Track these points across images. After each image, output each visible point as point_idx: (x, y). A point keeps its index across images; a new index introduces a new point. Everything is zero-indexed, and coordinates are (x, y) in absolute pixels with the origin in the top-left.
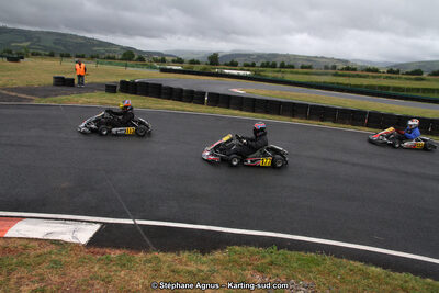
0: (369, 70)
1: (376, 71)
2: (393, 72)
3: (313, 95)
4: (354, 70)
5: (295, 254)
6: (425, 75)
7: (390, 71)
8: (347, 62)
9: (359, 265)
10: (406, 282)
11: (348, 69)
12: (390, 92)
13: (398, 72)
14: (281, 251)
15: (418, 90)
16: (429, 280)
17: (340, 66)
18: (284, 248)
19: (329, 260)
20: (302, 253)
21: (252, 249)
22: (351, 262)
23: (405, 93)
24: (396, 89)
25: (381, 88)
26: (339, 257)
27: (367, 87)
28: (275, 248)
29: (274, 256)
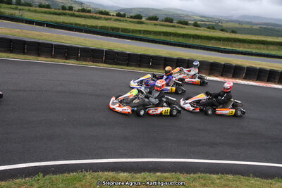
0: (101, 13)
1: (107, 14)
2: (120, 15)
3: (55, 35)
4: (89, 11)
5: (59, 176)
6: (144, 20)
7: (118, 15)
8: (82, 3)
9: (111, 174)
10: (145, 178)
11: (83, 10)
12: (120, 33)
13: (124, 16)
14: (47, 177)
15: (140, 31)
16: (158, 174)
17: (76, 7)
18: (48, 173)
19: (88, 176)
20: (66, 175)
21: (18, 181)
22: (106, 173)
23: (131, 34)
24: (124, 30)
25: (113, 29)
26: (96, 171)
27: (101, 28)
28: (41, 175)
29: (41, 182)
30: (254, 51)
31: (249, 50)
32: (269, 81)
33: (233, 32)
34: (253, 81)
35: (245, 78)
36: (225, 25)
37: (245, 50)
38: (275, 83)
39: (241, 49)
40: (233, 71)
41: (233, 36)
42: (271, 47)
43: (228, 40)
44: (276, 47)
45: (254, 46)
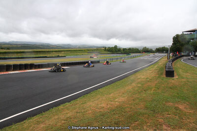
30: (20, 56)
31: (17, 56)
32: (25, 69)
33: (8, 49)
34: (18, 71)
35: (14, 70)
36: (3, 46)
37: (16, 56)
38: (28, 69)
39: (14, 57)
40: (5, 68)
41: (8, 51)
42: (27, 54)
43: (5, 53)
44: (29, 54)
45: (19, 54)
